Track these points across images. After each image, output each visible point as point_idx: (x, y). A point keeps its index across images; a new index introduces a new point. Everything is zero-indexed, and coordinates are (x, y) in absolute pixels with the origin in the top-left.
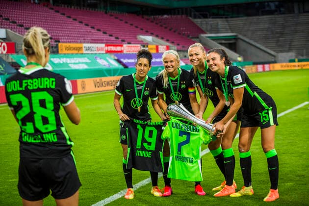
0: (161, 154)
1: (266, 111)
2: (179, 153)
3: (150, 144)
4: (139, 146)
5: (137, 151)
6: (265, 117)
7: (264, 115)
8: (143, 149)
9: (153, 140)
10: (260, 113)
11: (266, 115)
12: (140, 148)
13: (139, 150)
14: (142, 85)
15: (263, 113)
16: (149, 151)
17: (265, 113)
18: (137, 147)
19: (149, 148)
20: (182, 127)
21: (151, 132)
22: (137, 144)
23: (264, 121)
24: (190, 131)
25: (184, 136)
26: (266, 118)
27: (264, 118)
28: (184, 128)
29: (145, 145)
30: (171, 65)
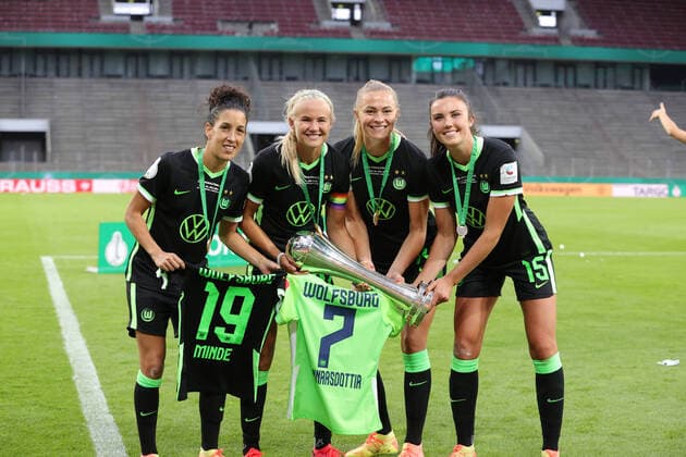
0: (256, 356)
1: (541, 258)
2: (323, 362)
3: (230, 329)
4: (202, 335)
5: (198, 346)
6: (540, 271)
7: (536, 267)
8: (212, 340)
9: (241, 321)
10: (524, 262)
11: (540, 266)
12: (205, 338)
13: (202, 343)
14: (218, 180)
15: (534, 262)
16: (226, 346)
17: (538, 263)
18: (198, 337)
19: (228, 339)
20: (334, 297)
21: (238, 302)
22: (200, 330)
23: (538, 281)
24: (355, 306)
25: (336, 317)
26: (542, 274)
27: (538, 275)
28: (339, 297)
29: (220, 331)
30: (321, 130)
